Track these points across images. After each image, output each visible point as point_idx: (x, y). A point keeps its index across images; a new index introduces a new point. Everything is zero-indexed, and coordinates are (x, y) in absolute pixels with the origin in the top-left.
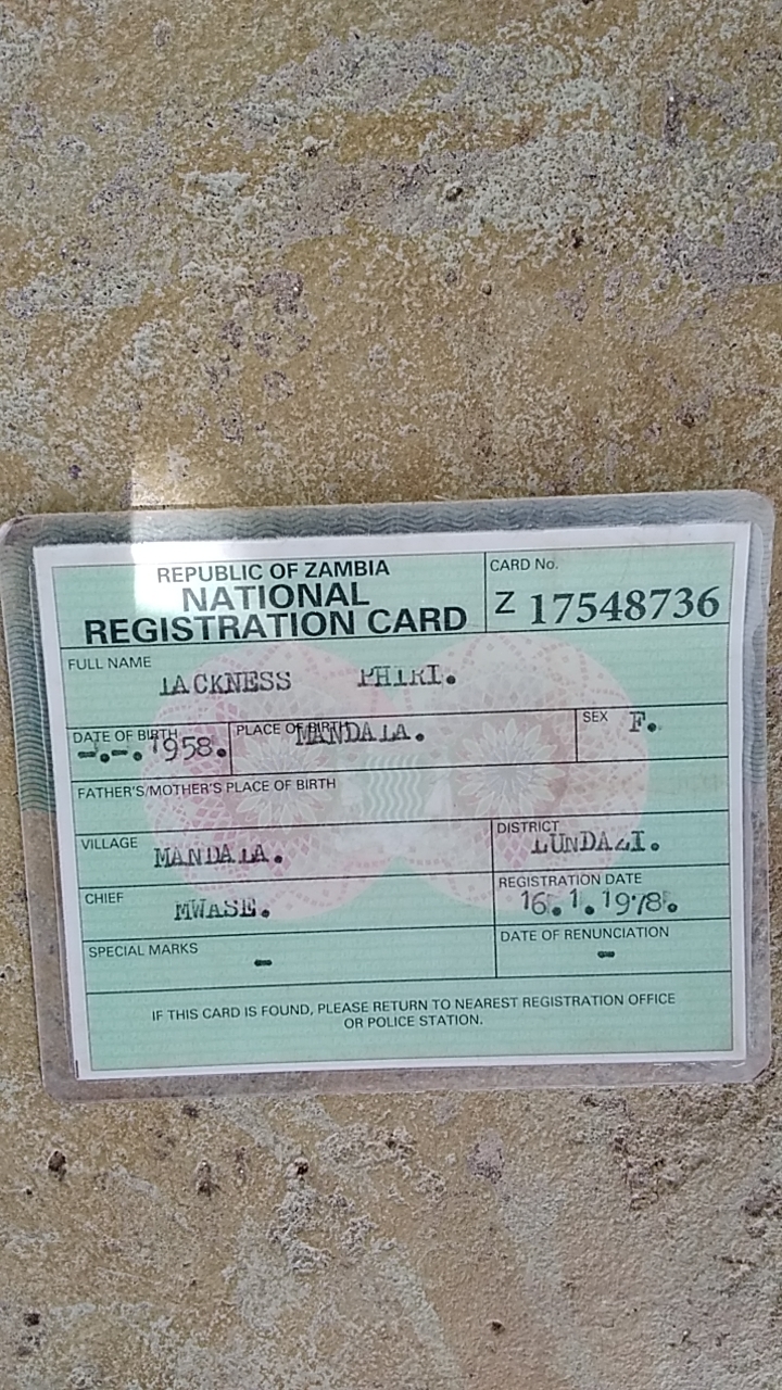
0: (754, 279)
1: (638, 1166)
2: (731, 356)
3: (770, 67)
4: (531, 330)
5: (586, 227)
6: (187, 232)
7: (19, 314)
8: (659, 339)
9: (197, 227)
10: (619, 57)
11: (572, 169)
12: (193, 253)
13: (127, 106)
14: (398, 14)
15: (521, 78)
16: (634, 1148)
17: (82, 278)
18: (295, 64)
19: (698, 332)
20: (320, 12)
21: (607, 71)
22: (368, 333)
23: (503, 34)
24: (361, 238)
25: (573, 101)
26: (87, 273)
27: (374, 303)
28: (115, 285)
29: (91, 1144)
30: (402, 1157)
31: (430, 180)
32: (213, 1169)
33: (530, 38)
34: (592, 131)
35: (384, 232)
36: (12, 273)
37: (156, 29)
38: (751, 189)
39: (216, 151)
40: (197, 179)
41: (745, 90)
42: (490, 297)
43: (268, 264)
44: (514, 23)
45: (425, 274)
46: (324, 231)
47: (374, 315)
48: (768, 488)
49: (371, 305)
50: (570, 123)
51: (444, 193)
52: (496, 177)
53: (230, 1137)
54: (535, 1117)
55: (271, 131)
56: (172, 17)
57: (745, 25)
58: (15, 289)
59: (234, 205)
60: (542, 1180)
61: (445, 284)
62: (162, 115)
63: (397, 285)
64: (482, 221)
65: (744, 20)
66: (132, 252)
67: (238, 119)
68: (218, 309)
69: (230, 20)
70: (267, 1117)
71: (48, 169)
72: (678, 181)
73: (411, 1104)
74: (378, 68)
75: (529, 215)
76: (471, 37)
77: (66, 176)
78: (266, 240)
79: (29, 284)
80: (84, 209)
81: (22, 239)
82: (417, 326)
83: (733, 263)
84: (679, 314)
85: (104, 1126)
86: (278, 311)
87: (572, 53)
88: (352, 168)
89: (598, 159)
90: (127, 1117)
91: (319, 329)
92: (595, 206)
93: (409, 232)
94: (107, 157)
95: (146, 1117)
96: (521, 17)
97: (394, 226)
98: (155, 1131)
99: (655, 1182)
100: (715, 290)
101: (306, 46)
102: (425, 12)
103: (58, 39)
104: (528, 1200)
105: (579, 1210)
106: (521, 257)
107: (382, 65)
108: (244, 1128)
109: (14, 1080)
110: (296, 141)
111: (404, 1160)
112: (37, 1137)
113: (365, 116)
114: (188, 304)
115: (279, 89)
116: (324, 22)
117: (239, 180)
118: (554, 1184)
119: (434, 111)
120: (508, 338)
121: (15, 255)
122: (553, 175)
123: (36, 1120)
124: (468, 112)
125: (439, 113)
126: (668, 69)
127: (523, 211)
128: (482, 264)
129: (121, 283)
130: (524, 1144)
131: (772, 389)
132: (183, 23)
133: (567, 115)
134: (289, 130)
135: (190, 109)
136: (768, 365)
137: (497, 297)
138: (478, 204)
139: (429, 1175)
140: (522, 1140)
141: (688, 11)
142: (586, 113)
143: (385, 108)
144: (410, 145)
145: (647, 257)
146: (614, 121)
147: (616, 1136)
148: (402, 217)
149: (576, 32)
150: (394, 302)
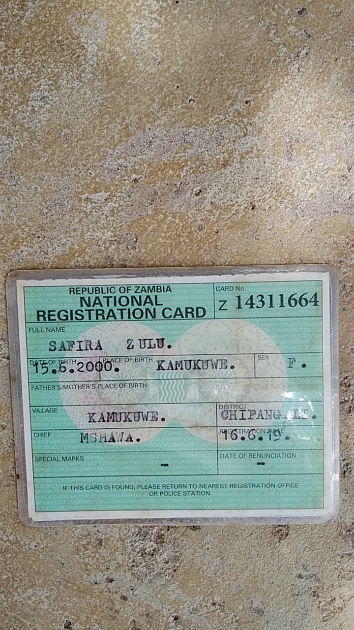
0: (332, 214)
1: (324, 602)
2: (325, 247)
3: (329, 121)
4: (237, 246)
5: (256, 201)
6: (85, 220)
7: (17, 261)
8: (293, 244)
9: (90, 217)
10: (263, 125)
11: (248, 176)
12: (89, 229)
13: (54, 169)
14: (166, 117)
15: (222, 139)
16: (321, 594)
17: (43, 244)
18: (125, 144)
19: (310, 239)
20: (133, 120)
21: (258, 132)
22: (167, 255)
23: (212, 121)
24: (161, 215)
25: (245, 146)
26: (44, 241)
27: (169, 242)
28: (57, 245)
29: (82, 616)
30: (219, 609)
31: (187, 188)
32: (136, 622)
33: (224, 121)
34: (255, 159)
35: (170, 212)
36: (11, 244)
37: (63, 134)
38: (327, 175)
39: (94, 185)
40: (88, 197)
41: (320, 133)
42: (218, 234)
43: (121, 230)
44: (216, 116)
45: (189, 227)
46: (144, 214)
47: (169, 247)
48: (348, 302)
49: (168, 243)
50: (245, 156)
51: (194, 193)
52: (216, 183)
53: (142, 608)
54: (276, 586)
55: (117, 174)
56: (69, 128)
57: (316, 105)
58: (14, 251)
59: (105, 207)
60: (282, 613)
61: (198, 231)
62: (69, 171)
63: (178, 233)
64: (212, 203)
65: (316, 102)
66: (63, 231)
67: (102, 170)
68: (102, 251)
69: (94, 127)
70: (158, 597)
71: (23, 198)
72: (294, 176)
73: (221, 586)
74: (160, 142)
75: (231, 198)
76: (199, 124)
77: (31, 201)
78: (120, 220)
79: (20, 248)
80: (40, 214)
81: (14, 229)
82: (188, 249)
83: (322, 208)
84: (300, 233)
85: (87, 608)
86: (128, 249)
87: (243, 126)
88: (154, 186)
89: (258, 170)
90: (96, 603)
91: (146, 255)
92: (259, 190)
93: (181, 210)
94: (48, 191)
95: (105, 602)
96: (219, 113)
97: (174, 209)
98: (109, 607)
99: (332, 608)
100: (315, 221)
101: (128, 136)
102: (178, 115)
103: (21, 142)
104: (277, 622)
105: (300, 624)
106: (230, 216)
107: (161, 140)
108: (148, 603)
109: (45, 591)
110: (128, 177)
111: (220, 610)
112: (58, 615)
113: (157, 163)
114: (90, 250)
115: (119, 155)
116: (135, 124)
117: (106, 196)
118: (287, 614)
119: (186, 158)
120: (228, 250)
121: (12, 237)
122: (240, 180)
123: (57, 607)
124: (201, 157)
125: (188, 159)
126: (285, 127)
127: (228, 196)
128: (213, 221)
129: (59, 244)
130: (273, 598)
131: (345, 260)
132: (74, 130)
133: (243, 154)
134: (125, 172)
135: (81, 167)
136: (342, 250)
137: (221, 234)
138: (209, 196)
139: (232, 616)
140: (271, 597)
141: (291, 101)
142: (251, 151)
143: (164, 159)
144: (177, 174)
145: (284, 210)
146: (264, 153)
147: (313, 590)
148: (177, 204)
149: (244, 116)
150: (177, 241)
